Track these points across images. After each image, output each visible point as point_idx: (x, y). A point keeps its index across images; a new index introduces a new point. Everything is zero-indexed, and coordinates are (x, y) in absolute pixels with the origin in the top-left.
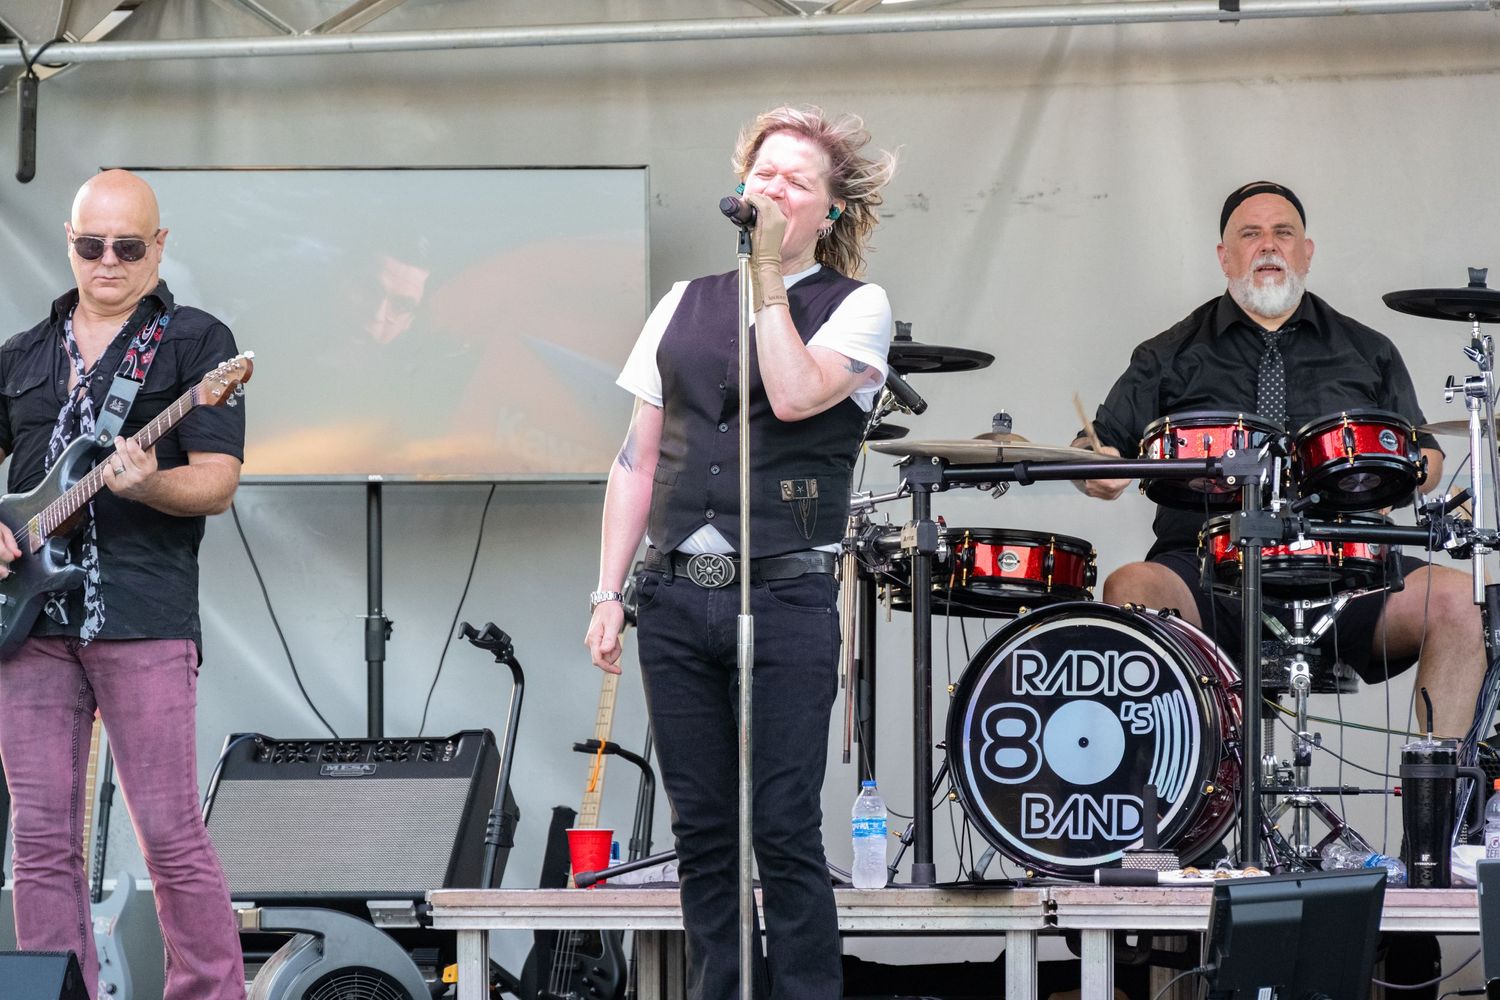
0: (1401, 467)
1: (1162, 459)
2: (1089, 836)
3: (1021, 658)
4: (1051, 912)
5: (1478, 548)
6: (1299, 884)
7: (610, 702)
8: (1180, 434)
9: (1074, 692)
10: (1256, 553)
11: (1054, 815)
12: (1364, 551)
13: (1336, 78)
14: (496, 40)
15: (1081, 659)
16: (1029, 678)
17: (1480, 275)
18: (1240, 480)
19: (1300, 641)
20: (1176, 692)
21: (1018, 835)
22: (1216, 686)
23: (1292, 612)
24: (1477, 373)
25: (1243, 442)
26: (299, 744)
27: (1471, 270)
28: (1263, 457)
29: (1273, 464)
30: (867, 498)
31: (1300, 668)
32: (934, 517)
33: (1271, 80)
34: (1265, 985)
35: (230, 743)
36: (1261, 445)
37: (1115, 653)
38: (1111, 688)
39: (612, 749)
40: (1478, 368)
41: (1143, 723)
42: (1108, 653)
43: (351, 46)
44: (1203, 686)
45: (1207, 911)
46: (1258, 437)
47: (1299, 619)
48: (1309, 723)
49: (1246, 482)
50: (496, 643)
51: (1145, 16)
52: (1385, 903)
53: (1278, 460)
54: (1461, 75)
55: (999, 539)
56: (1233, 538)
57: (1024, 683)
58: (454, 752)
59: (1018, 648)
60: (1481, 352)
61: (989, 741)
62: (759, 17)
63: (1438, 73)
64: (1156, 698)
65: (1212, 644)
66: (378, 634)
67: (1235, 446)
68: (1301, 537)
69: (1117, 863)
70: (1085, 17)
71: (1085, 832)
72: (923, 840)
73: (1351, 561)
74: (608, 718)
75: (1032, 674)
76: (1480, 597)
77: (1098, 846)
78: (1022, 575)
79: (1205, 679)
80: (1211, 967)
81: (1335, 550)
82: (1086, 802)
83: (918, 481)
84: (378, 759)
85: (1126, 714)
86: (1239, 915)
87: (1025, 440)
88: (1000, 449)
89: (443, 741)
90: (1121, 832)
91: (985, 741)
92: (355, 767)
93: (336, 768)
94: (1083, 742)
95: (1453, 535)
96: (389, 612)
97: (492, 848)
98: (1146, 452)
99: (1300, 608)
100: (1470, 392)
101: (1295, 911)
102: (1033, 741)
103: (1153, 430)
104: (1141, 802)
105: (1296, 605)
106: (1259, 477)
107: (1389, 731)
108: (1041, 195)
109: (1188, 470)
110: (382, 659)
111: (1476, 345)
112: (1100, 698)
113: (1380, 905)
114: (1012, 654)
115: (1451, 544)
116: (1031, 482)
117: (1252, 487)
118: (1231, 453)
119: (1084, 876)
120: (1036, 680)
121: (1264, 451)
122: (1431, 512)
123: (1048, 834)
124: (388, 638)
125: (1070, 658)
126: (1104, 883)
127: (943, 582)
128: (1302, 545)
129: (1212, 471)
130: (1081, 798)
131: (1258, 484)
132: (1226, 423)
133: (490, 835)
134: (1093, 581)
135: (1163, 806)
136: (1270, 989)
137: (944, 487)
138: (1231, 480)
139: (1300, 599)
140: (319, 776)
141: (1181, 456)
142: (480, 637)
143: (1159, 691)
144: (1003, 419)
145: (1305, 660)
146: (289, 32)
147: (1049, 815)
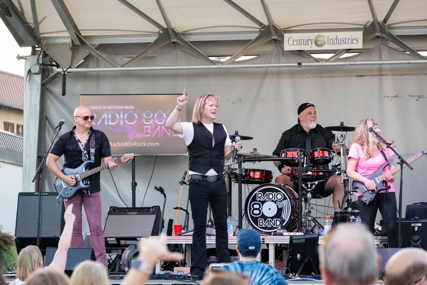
0: (328, 158)
1: (284, 157)
2: (271, 226)
3: (258, 194)
4: (263, 240)
5: (342, 173)
6: (304, 236)
7: (180, 199)
8: (288, 152)
9: (268, 200)
10: (301, 175)
11: (264, 222)
12: (321, 174)
13: (321, 77)
14: (157, 69)
15: (269, 194)
16: (260, 197)
17: (343, 123)
18: (298, 161)
19: (309, 190)
20: (287, 200)
21: (258, 226)
22: (294, 199)
23: (308, 184)
24: (342, 141)
25: (299, 154)
26: (123, 208)
27: (341, 122)
28: (302, 157)
29: (304, 158)
30: (230, 164)
31: (309, 195)
32: (242, 168)
33: (308, 77)
34: (298, 254)
35: (110, 208)
36: (302, 155)
37: (275, 193)
38: (275, 199)
39: (181, 209)
40: (342, 140)
41: (281, 206)
42: (274, 193)
43: (128, 70)
44: (291, 199)
45: (289, 240)
46: (302, 153)
47: (309, 185)
48: (311, 205)
49: (300, 161)
50: (161, 190)
51: (283, 66)
52: (319, 239)
53: (305, 157)
54: (345, 77)
55: (254, 171)
56: (297, 172)
57: (259, 198)
58: (152, 210)
59: (258, 192)
60: (343, 137)
61: (252, 209)
62: (209, 65)
63: (340, 76)
64: (283, 201)
65: (293, 191)
66: (134, 185)
67: (297, 155)
68: (309, 172)
69: (276, 231)
70: (272, 66)
71: (270, 225)
72: (240, 227)
73: (318, 175)
74: (180, 202)
75: (260, 196)
76: (342, 182)
77: (272, 228)
78: (258, 178)
79: (292, 198)
80: (289, 250)
81: (315, 173)
82: (270, 220)
83: (239, 161)
84: (138, 211)
85: (277, 204)
86: (294, 242)
87: (259, 153)
88: (255, 155)
89: (150, 208)
90: (276, 225)
91: (251, 209)
92: (134, 213)
93: (130, 213)
94: (270, 209)
95: (337, 171)
96: (136, 181)
97: (160, 228)
98: (281, 155)
99: (309, 184)
100: (341, 145)
101: (303, 241)
102: (260, 209)
103: (283, 151)
104: (280, 220)
105: (309, 183)
106: (301, 161)
107: (325, 206)
108: (264, 99)
109: (289, 159)
110: (135, 190)
111: (342, 136)
112: (273, 201)
113: (318, 239)
114: (256, 193)
115: (337, 173)
116: (260, 161)
117: (300, 163)
118: (297, 156)
119: (270, 234)
120: (261, 198)
121: (302, 156)
122: (334, 166)
123: (263, 226)
124: (136, 186)
125: (267, 193)
126: (274, 235)
127: (244, 179)
128: (309, 173)
129: (293, 159)
130: (269, 219)
131: (301, 162)
132: (296, 150)
133: (160, 226)
134: (272, 178)
135: (284, 221)
136: (299, 254)
137: (244, 162)
138: (296, 161)
139: (309, 182)
140: (127, 214)
141: (288, 157)
142: (158, 189)
143: (283, 200)
144: (255, 149)
145: (310, 193)
146: (116, 67)
147: (263, 222)
